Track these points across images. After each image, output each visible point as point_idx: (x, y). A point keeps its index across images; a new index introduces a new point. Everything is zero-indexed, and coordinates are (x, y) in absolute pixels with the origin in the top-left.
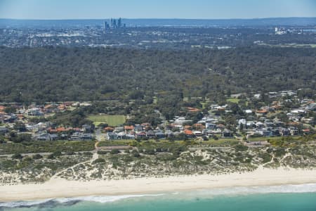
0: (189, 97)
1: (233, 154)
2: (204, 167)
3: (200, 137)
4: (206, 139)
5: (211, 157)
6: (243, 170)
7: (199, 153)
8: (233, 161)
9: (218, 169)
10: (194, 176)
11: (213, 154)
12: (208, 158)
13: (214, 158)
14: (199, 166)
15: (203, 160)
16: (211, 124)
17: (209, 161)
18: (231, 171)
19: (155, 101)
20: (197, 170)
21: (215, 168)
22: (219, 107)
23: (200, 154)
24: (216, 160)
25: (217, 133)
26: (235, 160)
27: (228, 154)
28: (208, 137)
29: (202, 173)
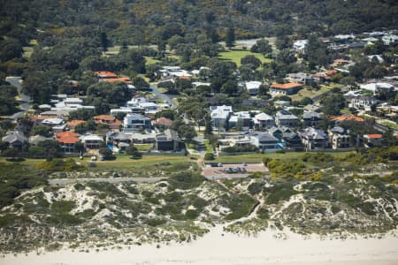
0: (125, 45)
1: (161, 196)
2: (68, 229)
3: (96, 152)
4: (108, 156)
5: (95, 203)
6: (168, 239)
7: (67, 193)
8: (152, 215)
9: (103, 236)
10: (33, 253)
11: (103, 197)
12: (88, 206)
13: (102, 207)
14: (53, 229)
15: (73, 212)
16: (138, 117)
17: (90, 213)
18: (136, 240)
19: (28, 53)
20: (48, 238)
21: (97, 232)
22: (184, 74)
23: (69, 197)
24: (106, 212)
25: (145, 141)
26: (160, 211)
27: (148, 195)
28: (116, 150)
29: (56, 247)
